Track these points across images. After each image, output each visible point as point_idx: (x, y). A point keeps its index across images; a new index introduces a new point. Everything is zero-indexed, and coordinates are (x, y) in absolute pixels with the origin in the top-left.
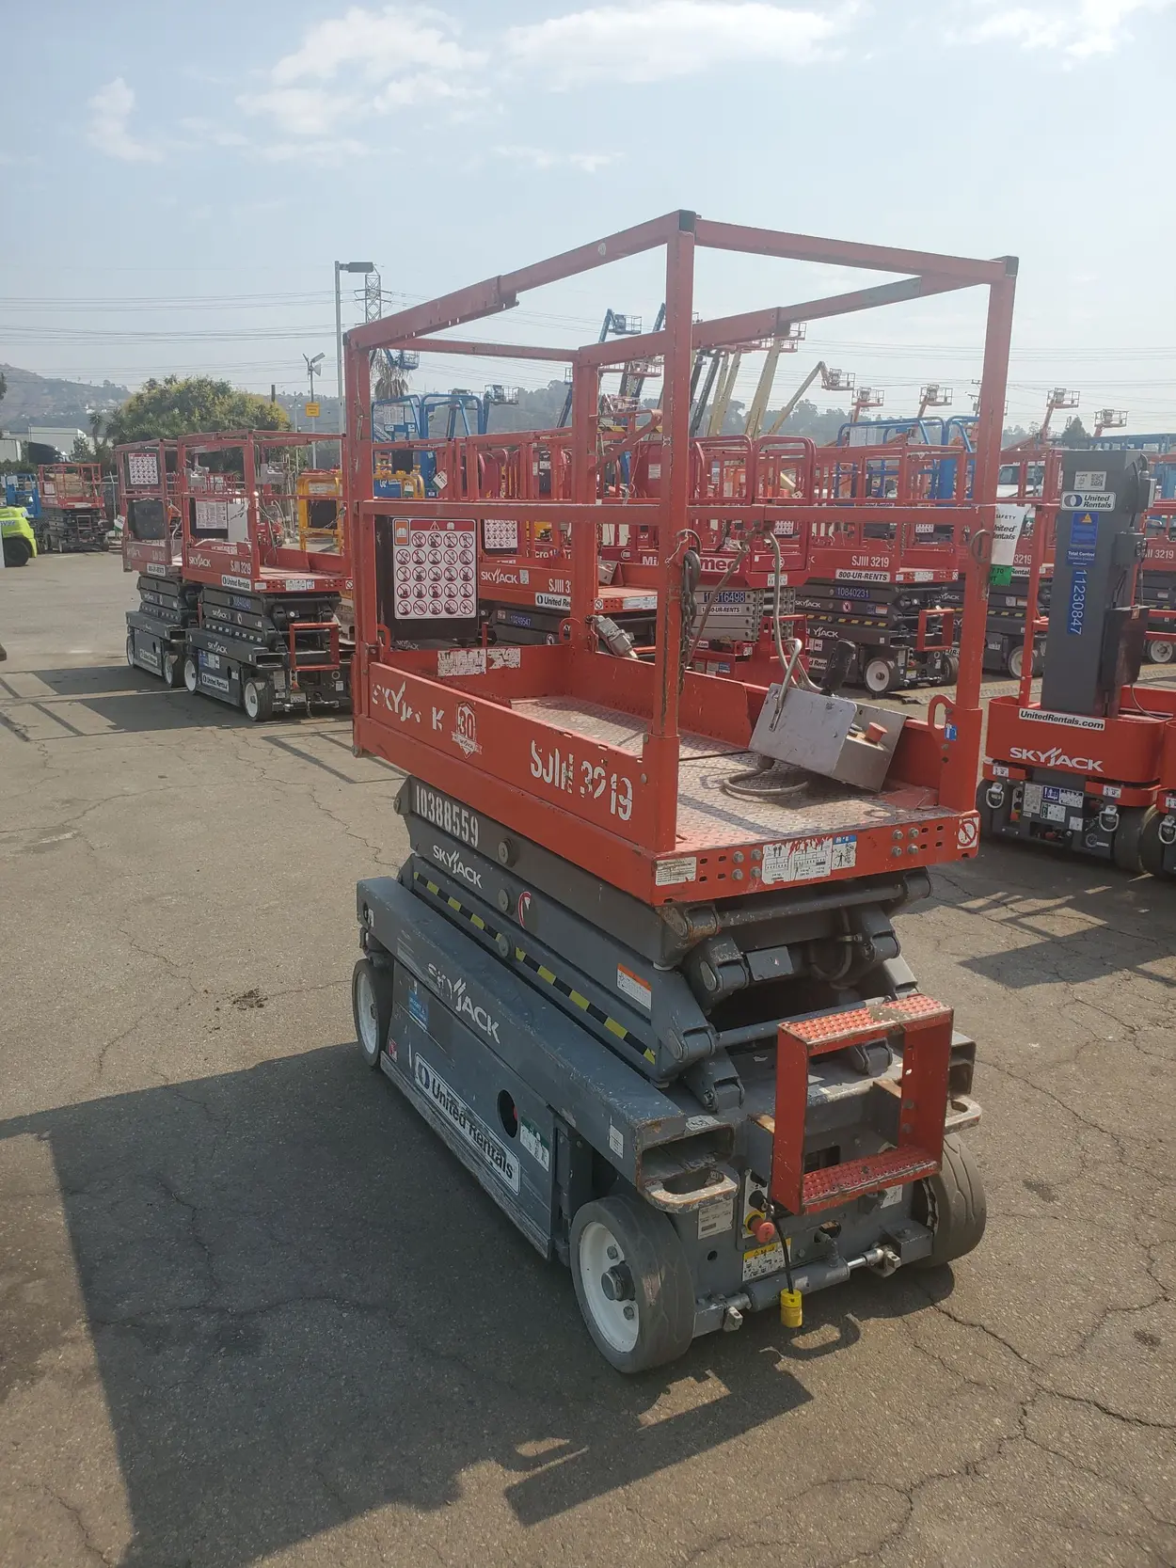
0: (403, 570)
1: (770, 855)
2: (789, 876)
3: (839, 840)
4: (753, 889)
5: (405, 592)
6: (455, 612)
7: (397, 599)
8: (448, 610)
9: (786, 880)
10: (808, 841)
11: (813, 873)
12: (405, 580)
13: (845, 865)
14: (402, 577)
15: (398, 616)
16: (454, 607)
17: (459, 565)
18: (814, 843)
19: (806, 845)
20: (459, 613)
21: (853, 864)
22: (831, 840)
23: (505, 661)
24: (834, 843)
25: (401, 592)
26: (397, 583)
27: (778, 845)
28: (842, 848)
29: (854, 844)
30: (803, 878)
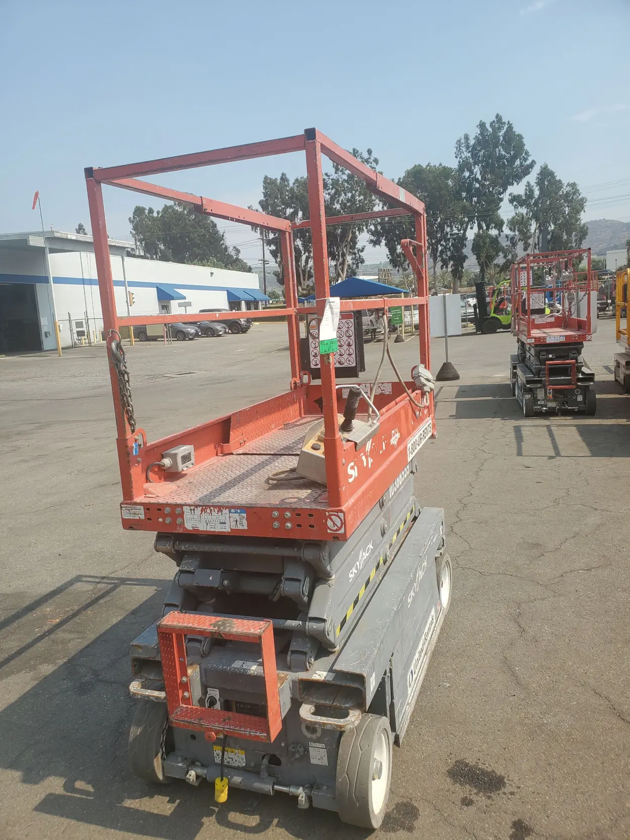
0: (314, 342)
1: (187, 512)
2: (202, 527)
3: (233, 510)
4: (181, 531)
5: (316, 354)
6: (343, 364)
7: (312, 358)
8: (339, 363)
9: (201, 529)
10: (212, 508)
11: (219, 529)
12: (315, 348)
13: (240, 527)
14: (314, 346)
15: (312, 367)
16: (343, 361)
17: (345, 338)
18: (216, 510)
19: (211, 511)
20: (346, 364)
21: (246, 527)
22: (227, 510)
23: (382, 390)
24: (230, 512)
25: (313, 354)
26: (311, 349)
27: (192, 508)
28: (236, 516)
29: (245, 515)
30: (212, 530)
